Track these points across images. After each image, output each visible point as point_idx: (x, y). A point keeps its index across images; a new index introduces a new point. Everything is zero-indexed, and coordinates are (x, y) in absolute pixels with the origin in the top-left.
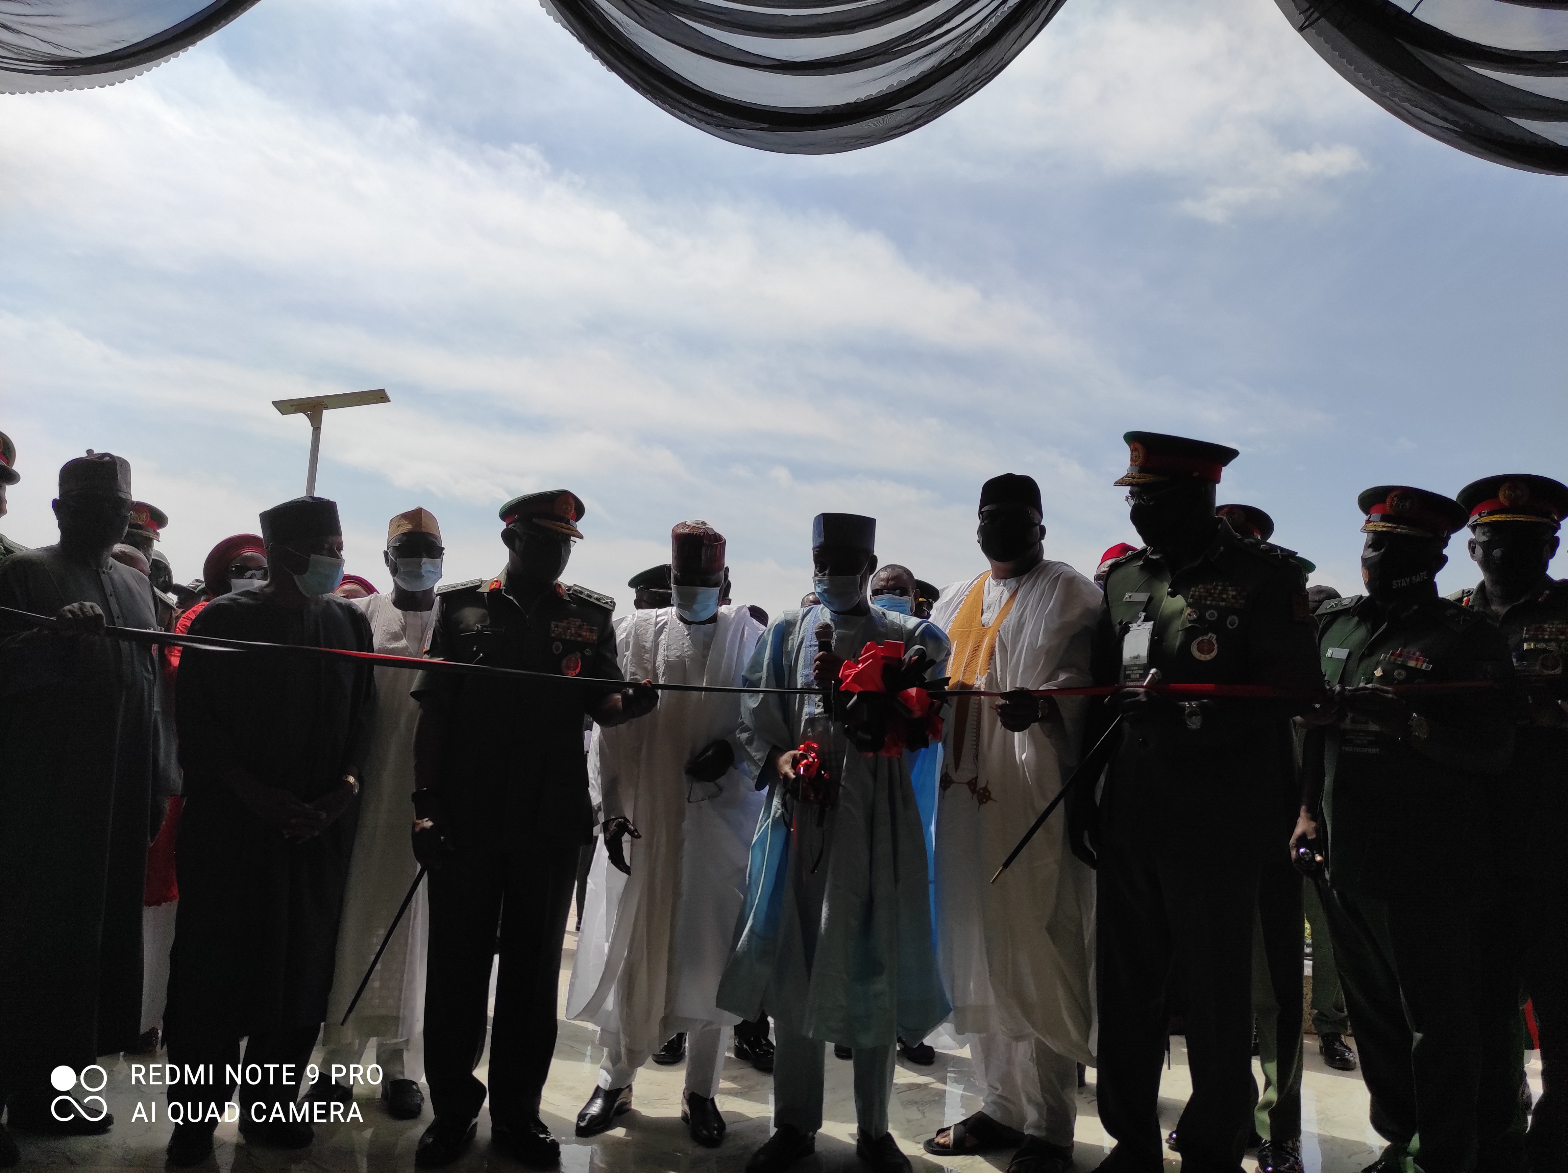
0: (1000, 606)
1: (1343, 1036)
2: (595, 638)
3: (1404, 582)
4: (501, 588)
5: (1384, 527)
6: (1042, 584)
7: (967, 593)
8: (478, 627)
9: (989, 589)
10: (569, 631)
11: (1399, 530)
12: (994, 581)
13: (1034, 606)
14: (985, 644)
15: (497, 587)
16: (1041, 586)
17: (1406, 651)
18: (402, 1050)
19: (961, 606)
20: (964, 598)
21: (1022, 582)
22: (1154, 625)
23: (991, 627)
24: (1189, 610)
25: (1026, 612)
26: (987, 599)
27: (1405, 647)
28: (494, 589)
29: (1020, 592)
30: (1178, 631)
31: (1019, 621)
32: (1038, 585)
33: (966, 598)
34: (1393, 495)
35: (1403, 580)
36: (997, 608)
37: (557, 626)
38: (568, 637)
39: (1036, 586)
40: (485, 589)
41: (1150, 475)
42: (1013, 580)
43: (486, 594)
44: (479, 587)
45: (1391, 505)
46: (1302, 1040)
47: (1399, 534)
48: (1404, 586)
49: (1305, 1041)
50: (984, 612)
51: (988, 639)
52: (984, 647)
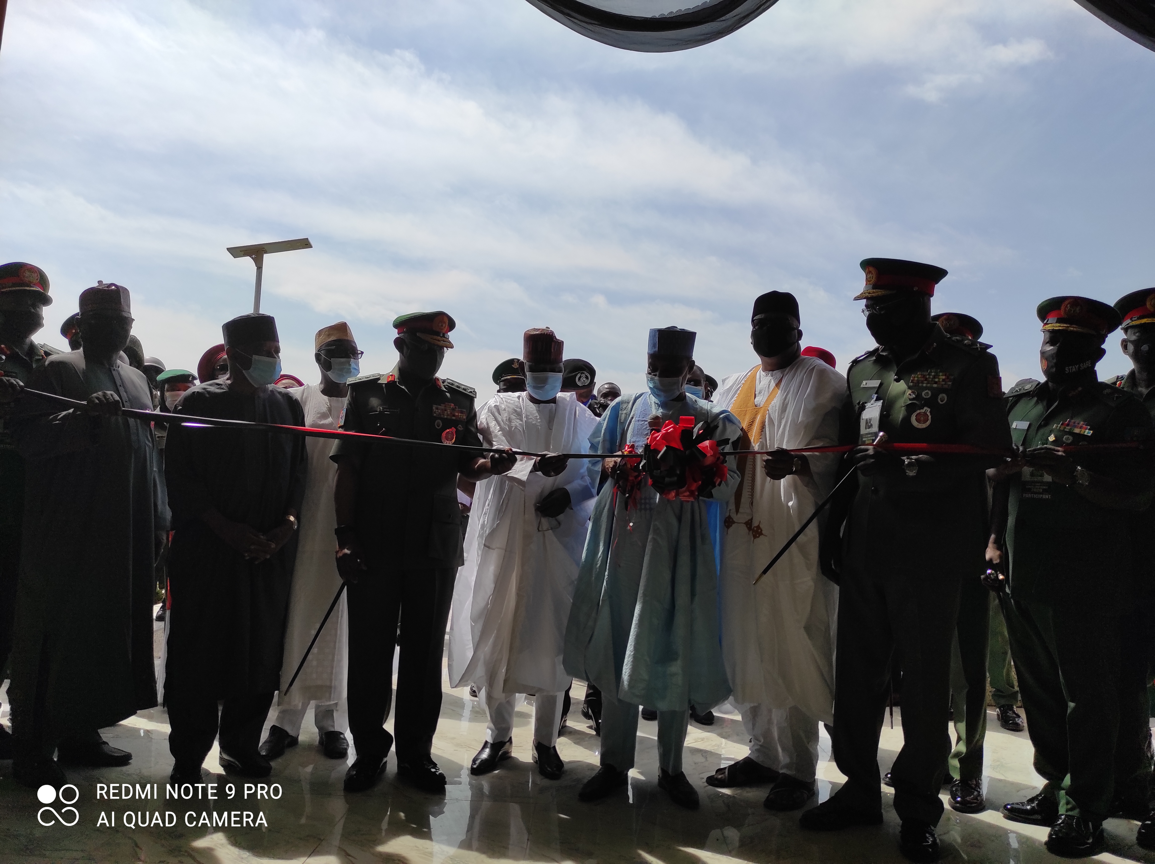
0: (768, 391)
1: (1015, 707)
2: (464, 417)
3: (1074, 369)
4: (396, 380)
5: (1060, 326)
6: (800, 375)
7: (743, 382)
8: (380, 409)
9: (760, 379)
10: (446, 412)
11: (1072, 329)
12: (764, 373)
13: (795, 391)
14: (758, 420)
15: (393, 379)
16: (800, 377)
17: (1073, 421)
18: (333, 711)
19: (739, 392)
20: (741, 386)
21: (786, 373)
22: (883, 403)
23: (762, 407)
24: (910, 392)
25: (789, 396)
26: (758, 388)
27: (1072, 418)
28: (390, 381)
29: (784, 380)
30: (902, 407)
31: (783, 403)
32: (797, 376)
33: (742, 386)
34: (1067, 302)
35: (1074, 367)
36: (766, 393)
37: (437, 409)
38: (445, 417)
39: (796, 376)
40: (383, 381)
41: (881, 290)
42: (778, 372)
43: (384, 385)
44: (379, 379)
45: (1065, 310)
46: (985, 710)
47: (1071, 331)
48: (1074, 371)
49: (987, 711)
50: (757, 396)
51: (760, 416)
52: (757, 422)
